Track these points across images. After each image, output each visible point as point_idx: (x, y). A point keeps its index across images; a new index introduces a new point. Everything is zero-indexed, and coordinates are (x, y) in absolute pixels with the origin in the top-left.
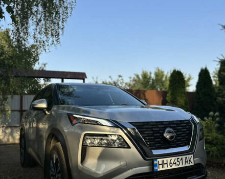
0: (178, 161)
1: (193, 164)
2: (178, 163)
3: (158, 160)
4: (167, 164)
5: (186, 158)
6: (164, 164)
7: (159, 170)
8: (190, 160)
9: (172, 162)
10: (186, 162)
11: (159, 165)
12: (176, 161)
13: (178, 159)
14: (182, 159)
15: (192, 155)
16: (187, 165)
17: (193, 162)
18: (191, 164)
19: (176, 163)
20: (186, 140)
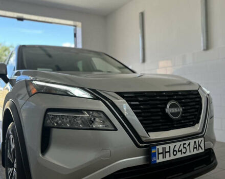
0: (184, 147)
1: (203, 150)
2: (184, 150)
3: (157, 147)
4: (169, 152)
5: (195, 142)
6: (166, 152)
7: (158, 161)
8: (199, 146)
9: (176, 149)
10: (194, 148)
11: (159, 154)
12: (182, 147)
13: (184, 144)
14: (189, 144)
15: (203, 139)
16: (196, 152)
17: (203, 148)
18: (201, 151)
19: (181, 151)
20: (195, 118)
